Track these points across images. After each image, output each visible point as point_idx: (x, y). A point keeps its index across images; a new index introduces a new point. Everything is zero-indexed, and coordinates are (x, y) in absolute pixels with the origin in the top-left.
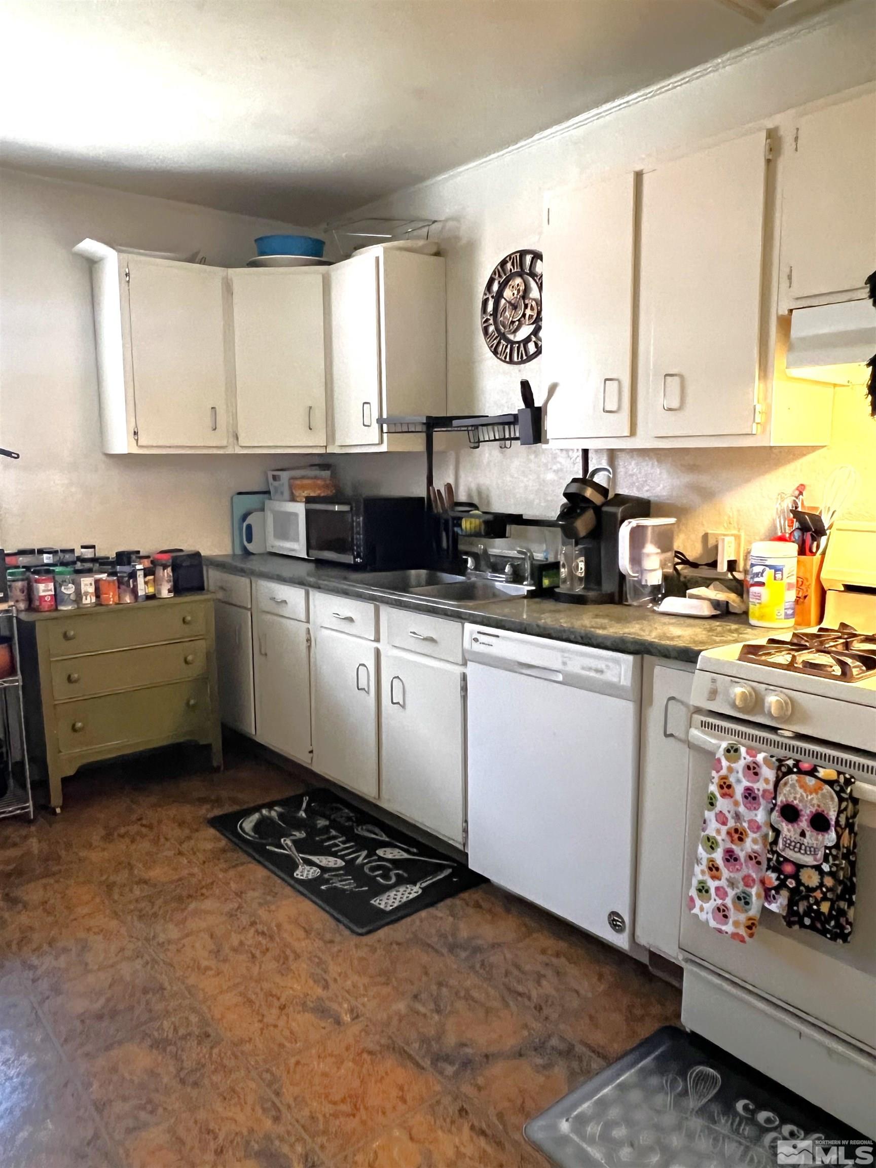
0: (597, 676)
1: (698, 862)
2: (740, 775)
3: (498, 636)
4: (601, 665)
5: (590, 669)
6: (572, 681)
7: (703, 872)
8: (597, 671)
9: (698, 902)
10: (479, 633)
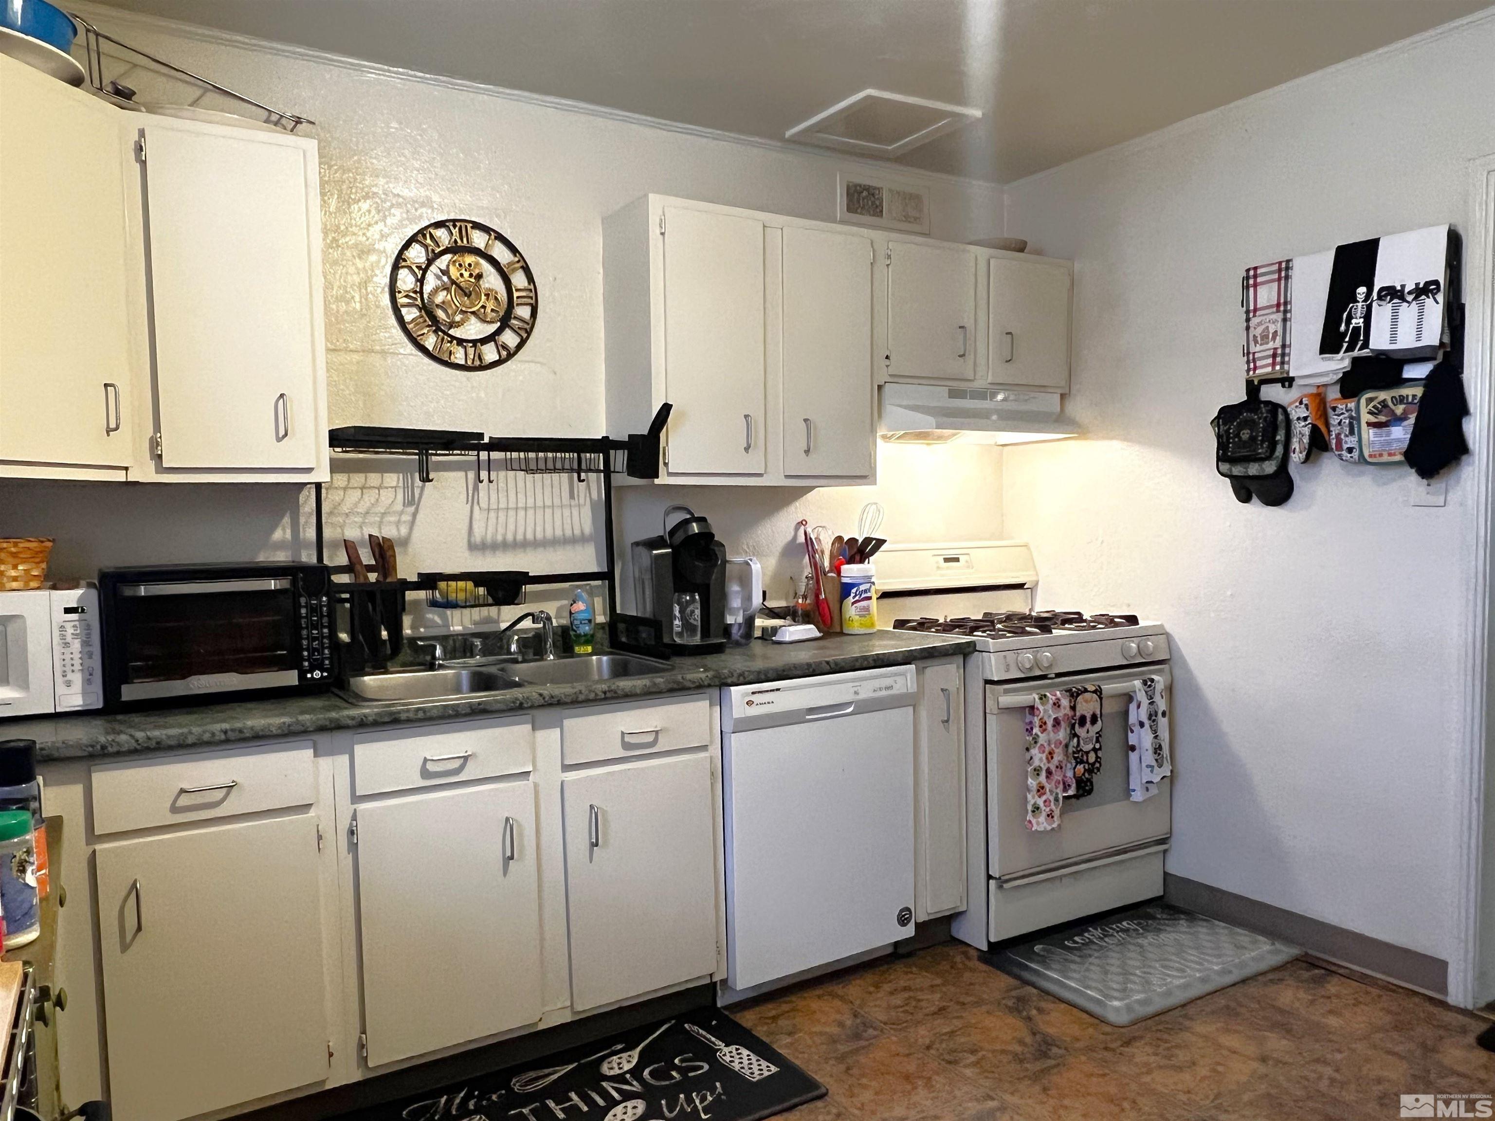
0: (890, 692)
1: (1029, 790)
2: (1050, 712)
3: (778, 690)
4: (888, 682)
5: (880, 689)
6: (865, 707)
7: (1033, 797)
8: (887, 688)
9: (1034, 821)
10: (753, 693)
